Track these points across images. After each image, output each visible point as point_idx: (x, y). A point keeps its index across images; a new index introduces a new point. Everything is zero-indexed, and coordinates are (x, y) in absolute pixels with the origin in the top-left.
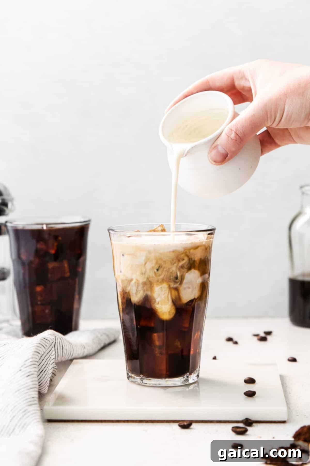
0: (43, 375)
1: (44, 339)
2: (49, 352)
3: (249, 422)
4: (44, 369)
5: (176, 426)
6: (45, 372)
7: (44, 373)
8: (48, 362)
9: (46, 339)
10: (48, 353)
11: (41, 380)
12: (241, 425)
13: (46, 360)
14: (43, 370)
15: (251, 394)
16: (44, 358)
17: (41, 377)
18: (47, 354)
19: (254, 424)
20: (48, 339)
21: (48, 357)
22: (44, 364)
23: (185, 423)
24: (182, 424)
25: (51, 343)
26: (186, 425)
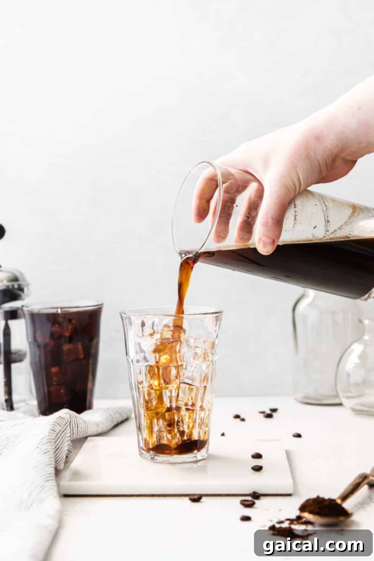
0: (59, 452)
1: (60, 418)
2: (65, 430)
3: (256, 496)
4: (60, 446)
5: (186, 500)
6: (61, 449)
8: (64, 439)
11: (57, 457)
12: (249, 498)
13: (62, 438)
15: (258, 469)
16: (60, 436)
17: (57, 454)
18: (63, 432)
19: (261, 498)
20: (64, 418)
21: (64, 435)
22: (60, 442)
23: (196, 497)
24: (193, 498)
25: (66, 422)
26: (196, 499)
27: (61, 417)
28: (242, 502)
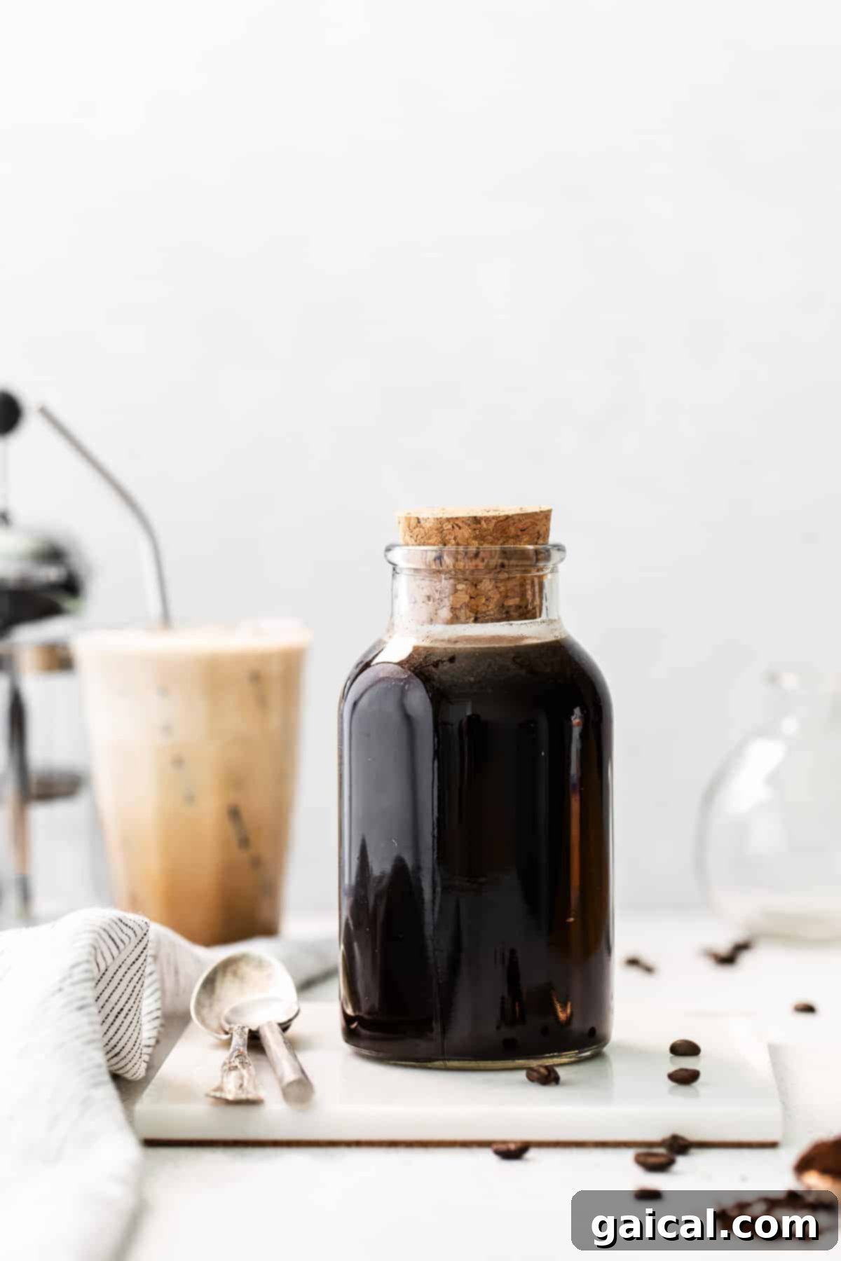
0: (123, 1022)
1: (119, 922)
2: (137, 959)
3: (679, 1146)
4: (124, 1006)
6: (127, 1014)
7: (125, 1018)
8: (135, 987)
9: (124, 924)
10: (134, 963)
11: (120, 1039)
13: (130, 982)
14: (122, 1010)
15: (686, 1078)
16: (124, 976)
17: (118, 1029)
18: (131, 965)
19: (693, 1151)
20: (130, 924)
21: (135, 975)
22: (123, 993)
23: (512, 1147)
24: (503, 1147)
25: (139, 938)
26: (513, 1152)
27: (124, 921)
28: (642, 1159)
